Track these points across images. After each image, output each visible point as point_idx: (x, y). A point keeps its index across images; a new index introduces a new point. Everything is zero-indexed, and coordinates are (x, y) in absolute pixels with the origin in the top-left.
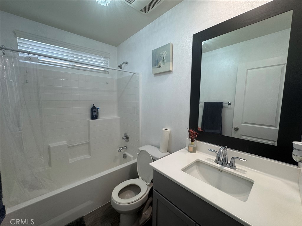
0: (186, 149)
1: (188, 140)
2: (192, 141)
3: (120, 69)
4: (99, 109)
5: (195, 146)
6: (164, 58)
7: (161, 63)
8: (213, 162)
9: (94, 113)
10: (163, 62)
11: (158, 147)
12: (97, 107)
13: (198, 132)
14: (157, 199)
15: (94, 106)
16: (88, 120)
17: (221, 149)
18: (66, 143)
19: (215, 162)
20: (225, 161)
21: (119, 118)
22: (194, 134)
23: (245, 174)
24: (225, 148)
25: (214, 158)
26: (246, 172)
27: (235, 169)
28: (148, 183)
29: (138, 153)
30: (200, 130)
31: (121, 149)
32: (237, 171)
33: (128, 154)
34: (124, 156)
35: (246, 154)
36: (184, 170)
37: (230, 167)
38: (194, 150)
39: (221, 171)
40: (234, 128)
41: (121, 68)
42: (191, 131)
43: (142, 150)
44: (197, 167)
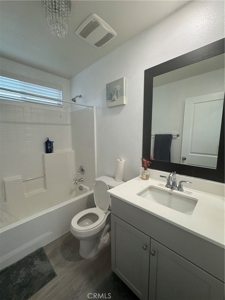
0: (140, 177)
1: (142, 169)
2: (145, 169)
3: (74, 103)
4: (53, 143)
5: (148, 173)
6: (118, 92)
7: (115, 97)
8: (164, 187)
9: (49, 147)
10: (117, 95)
11: (114, 178)
12: (51, 141)
13: (151, 161)
14: (115, 222)
15: (48, 140)
16: (43, 154)
17: (170, 174)
18: (21, 178)
19: (166, 186)
20: (174, 185)
21: (74, 151)
22: (147, 163)
23: (191, 194)
24: (174, 173)
25: (165, 184)
26: (192, 193)
27: (183, 191)
28: (105, 211)
29: (94, 184)
30: (153, 159)
31: (77, 181)
32: (184, 193)
33: (84, 186)
34: (80, 188)
35: (191, 178)
36: (139, 194)
37: (178, 190)
38: (147, 178)
39: (171, 194)
40: (182, 158)
41: (75, 101)
42: (144, 160)
43: (99, 181)
44: (150, 192)
